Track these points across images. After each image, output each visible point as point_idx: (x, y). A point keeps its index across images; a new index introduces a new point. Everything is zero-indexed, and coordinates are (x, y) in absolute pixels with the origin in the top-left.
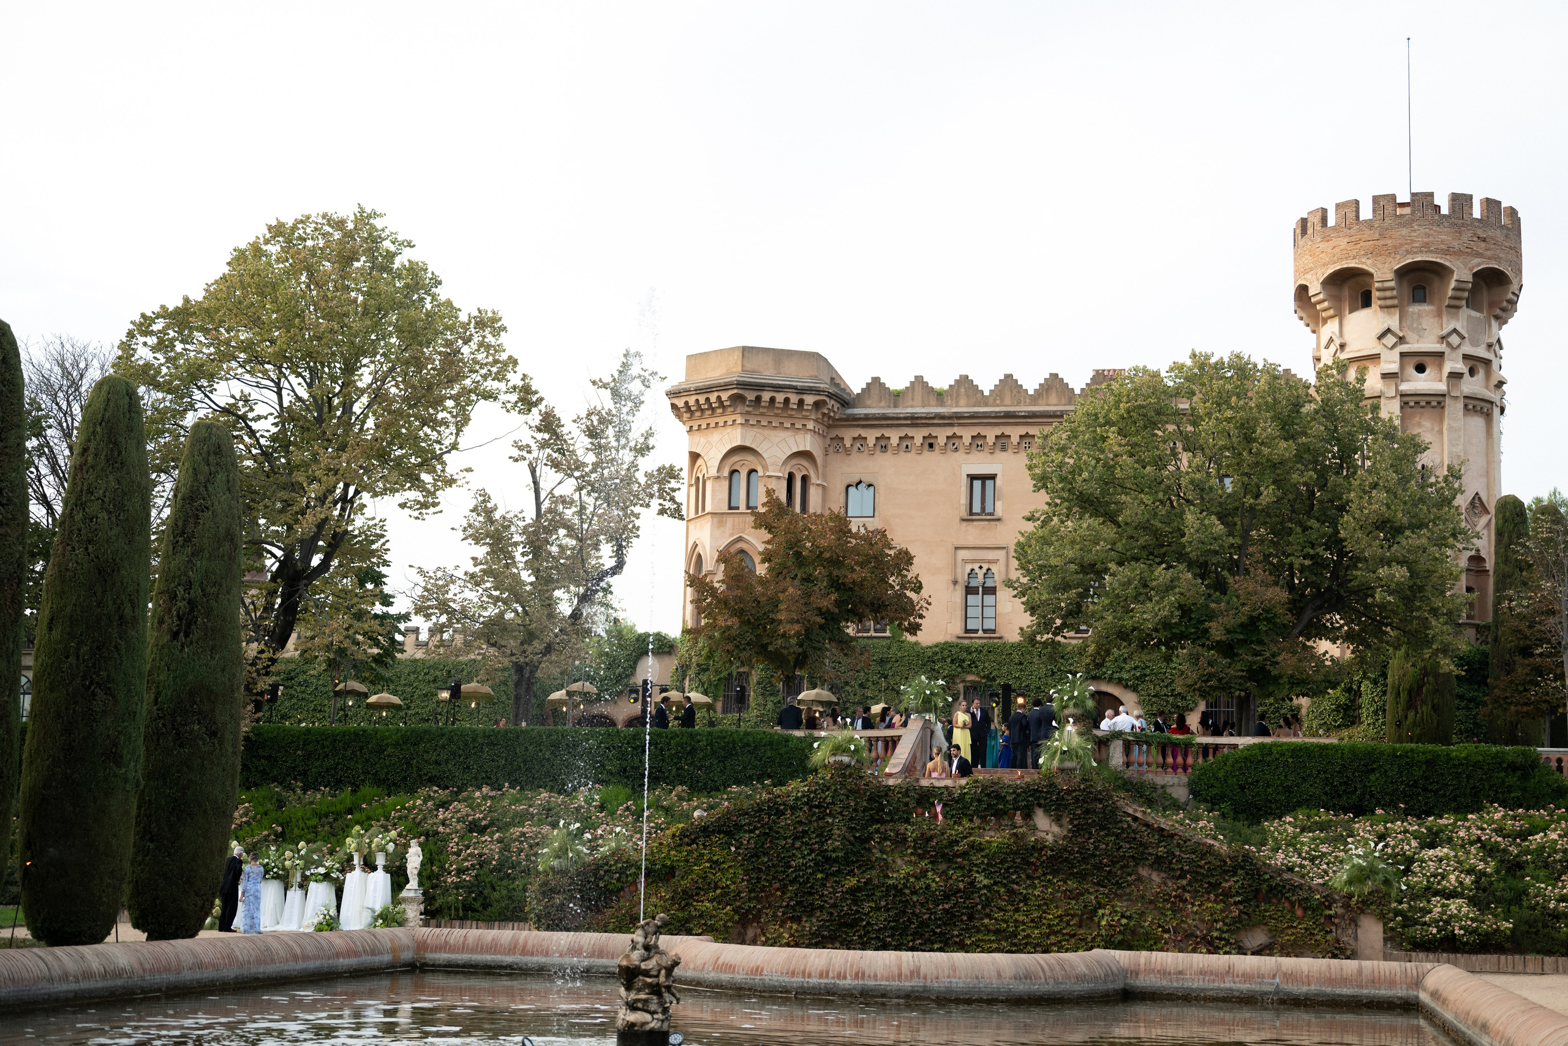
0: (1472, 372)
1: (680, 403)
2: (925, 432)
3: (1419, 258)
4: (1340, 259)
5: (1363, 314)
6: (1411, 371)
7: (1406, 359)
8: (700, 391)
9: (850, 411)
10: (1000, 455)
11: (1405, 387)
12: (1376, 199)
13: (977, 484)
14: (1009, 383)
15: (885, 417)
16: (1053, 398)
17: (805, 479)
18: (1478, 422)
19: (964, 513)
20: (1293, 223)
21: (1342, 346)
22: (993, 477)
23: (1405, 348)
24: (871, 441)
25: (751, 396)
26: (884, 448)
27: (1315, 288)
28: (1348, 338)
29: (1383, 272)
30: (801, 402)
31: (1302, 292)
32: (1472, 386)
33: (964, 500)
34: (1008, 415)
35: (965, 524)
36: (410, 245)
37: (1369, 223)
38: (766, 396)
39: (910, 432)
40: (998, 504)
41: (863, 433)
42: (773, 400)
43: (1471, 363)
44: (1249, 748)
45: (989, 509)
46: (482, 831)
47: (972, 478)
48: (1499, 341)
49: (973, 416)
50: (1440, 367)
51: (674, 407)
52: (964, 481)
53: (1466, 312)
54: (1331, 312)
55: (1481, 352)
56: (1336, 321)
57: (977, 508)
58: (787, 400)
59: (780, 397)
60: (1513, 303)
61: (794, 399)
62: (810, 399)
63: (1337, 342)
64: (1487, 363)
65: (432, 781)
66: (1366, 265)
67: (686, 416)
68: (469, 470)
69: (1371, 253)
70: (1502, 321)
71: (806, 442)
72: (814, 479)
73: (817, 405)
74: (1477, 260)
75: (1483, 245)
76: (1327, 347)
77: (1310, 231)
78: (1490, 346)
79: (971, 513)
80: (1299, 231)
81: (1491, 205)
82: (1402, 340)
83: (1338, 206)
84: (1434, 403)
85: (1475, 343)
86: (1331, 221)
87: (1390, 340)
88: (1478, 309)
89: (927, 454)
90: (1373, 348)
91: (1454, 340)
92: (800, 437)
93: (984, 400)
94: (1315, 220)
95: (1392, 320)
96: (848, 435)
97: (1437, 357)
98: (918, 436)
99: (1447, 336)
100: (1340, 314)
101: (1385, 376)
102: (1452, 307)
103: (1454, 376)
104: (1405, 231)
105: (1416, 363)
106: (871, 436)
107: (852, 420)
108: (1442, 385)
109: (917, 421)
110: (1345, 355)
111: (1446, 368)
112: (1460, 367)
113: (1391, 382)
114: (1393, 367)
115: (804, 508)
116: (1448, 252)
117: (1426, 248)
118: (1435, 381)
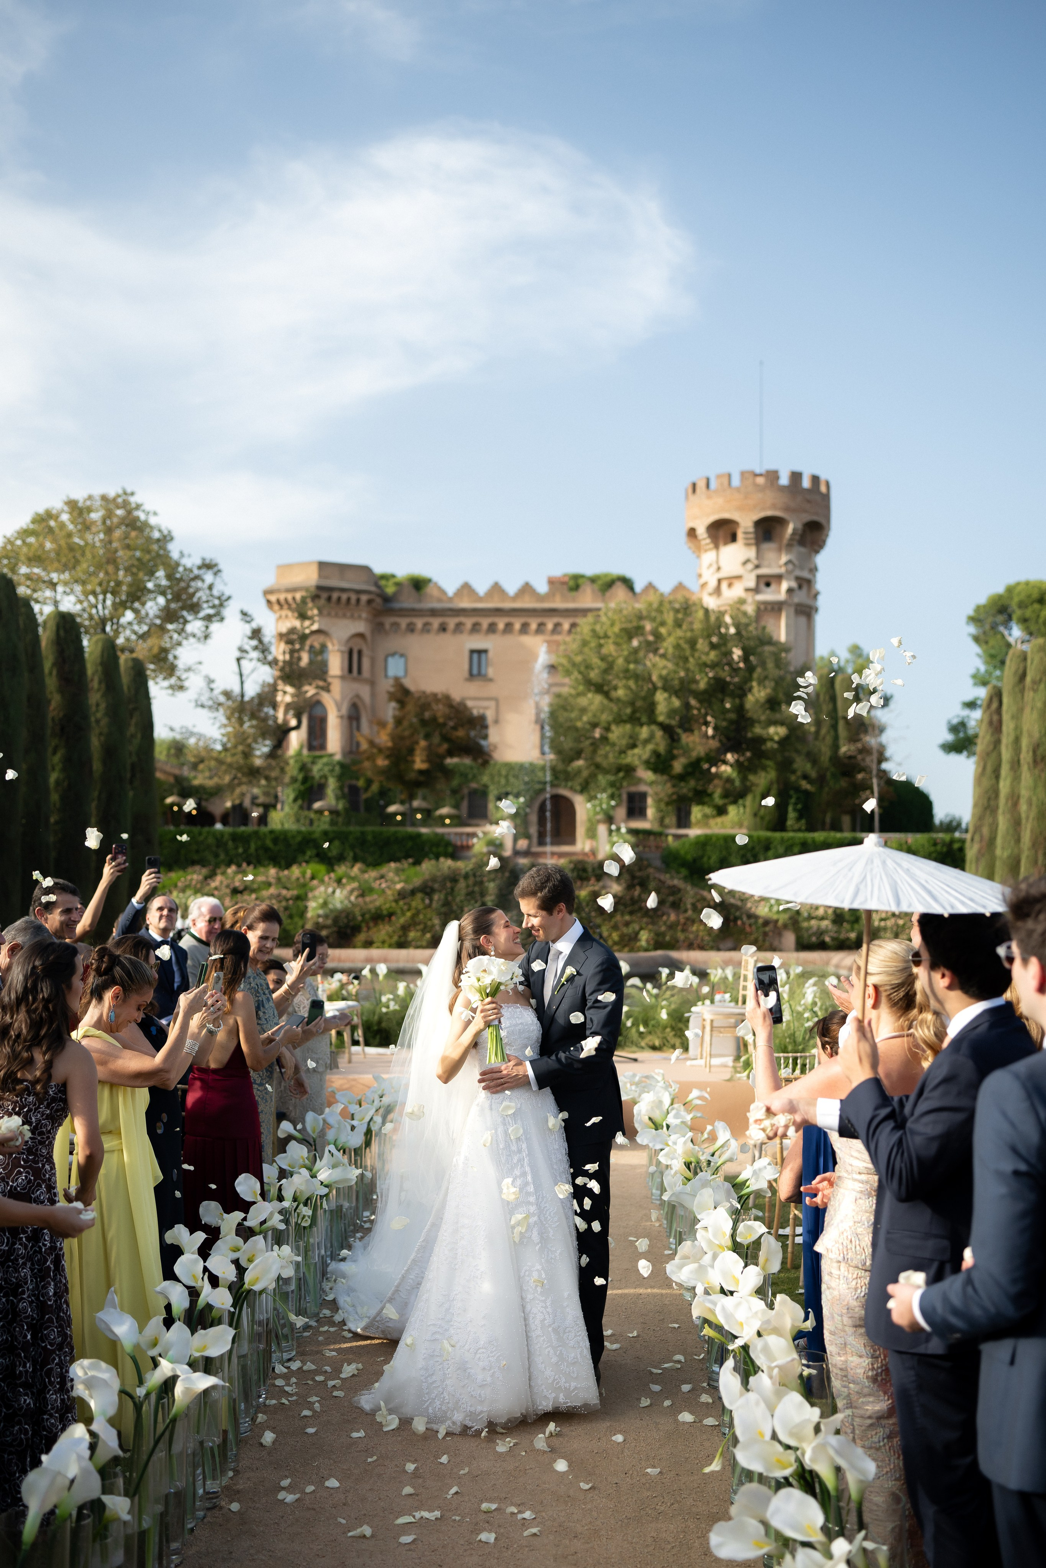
0: (800, 587)
1: (273, 598)
2: (441, 620)
3: (769, 514)
4: (719, 513)
5: (732, 547)
6: (762, 586)
7: (760, 579)
8: (288, 590)
9: (388, 605)
10: (492, 638)
11: (760, 597)
12: (743, 474)
13: (476, 656)
14: (496, 589)
15: (413, 610)
16: (527, 599)
17: (360, 653)
18: (803, 620)
19: (466, 674)
20: (687, 484)
21: (719, 569)
22: (486, 651)
23: (760, 572)
24: (404, 626)
25: (324, 595)
26: (412, 631)
28: (722, 564)
29: (746, 522)
30: (358, 601)
31: (692, 533)
32: (800, 597)
33: (466, 666)
34: (497, 610)
35: (467, 682)
36: (155, 514)
37: (738, 489)
38: (335, 595)
39: (430, 620)
40: (490, 670)
41: (398, 620)
42: (339, 598)
43: (800, 581)
44: (698, 836)
45: (483, 672)
47: (472, 652)
48: (816, 567)
49: (474, 610)
50: (780, 583)
51: (269, 602)
52: (467, 654)
53: (798, 549)
54: (711, 546)
55: (805, 574)
56: (715, 551)
57: (475, 671)
58: (349, 599)
59: (344, 596)
60: (824, 542)
61: (354, 597)
62: (364, 598)
63: (715, 567)
64: (810, 580)
66: (735, 517)
67: (276, 607)
68: (200, 663)
69: (740, 509)
70: (817, 552)
71: (360, 627)
72: (366, 652)
73: (369, 602)
74: (805, 515)
75: (809, 505)
76: (708, 569)
77: (698, 490)
78: (811, 570)
79: (471, 674)
80: (690, 490)
81: (815, 479)
82: (757, 567)
83: (717, 476)
84: (776, 608)
85: (802, 568)
86: (713, 485)
87: (750, 566)
88: (804, 546)
89: (441, 635)
90: (739, 571)
91: (790, 567)
92: (357, 624)
93: (480, 599)
94: (701, 485)
95: (751, 553)
96: (388, 621)
97: (779, 578)
98: (436, 622)
99: (786, 564)
100: (717, 547)
101: (747, 590)
102: (789, 546)
103: (790, 591)
104: (760, 495)
105: (766, 582)
106: (404, 622)
107: (391, 612)
108: (782, 596)
109: (434, 613)
110: (722, 575)
111: (785, 585)
112: (794, 584)
113: (750, 594)
114: (752, 584)
115: (360, 671)
116: (787, 509)
117: (774, 506)
118: (777, 594)
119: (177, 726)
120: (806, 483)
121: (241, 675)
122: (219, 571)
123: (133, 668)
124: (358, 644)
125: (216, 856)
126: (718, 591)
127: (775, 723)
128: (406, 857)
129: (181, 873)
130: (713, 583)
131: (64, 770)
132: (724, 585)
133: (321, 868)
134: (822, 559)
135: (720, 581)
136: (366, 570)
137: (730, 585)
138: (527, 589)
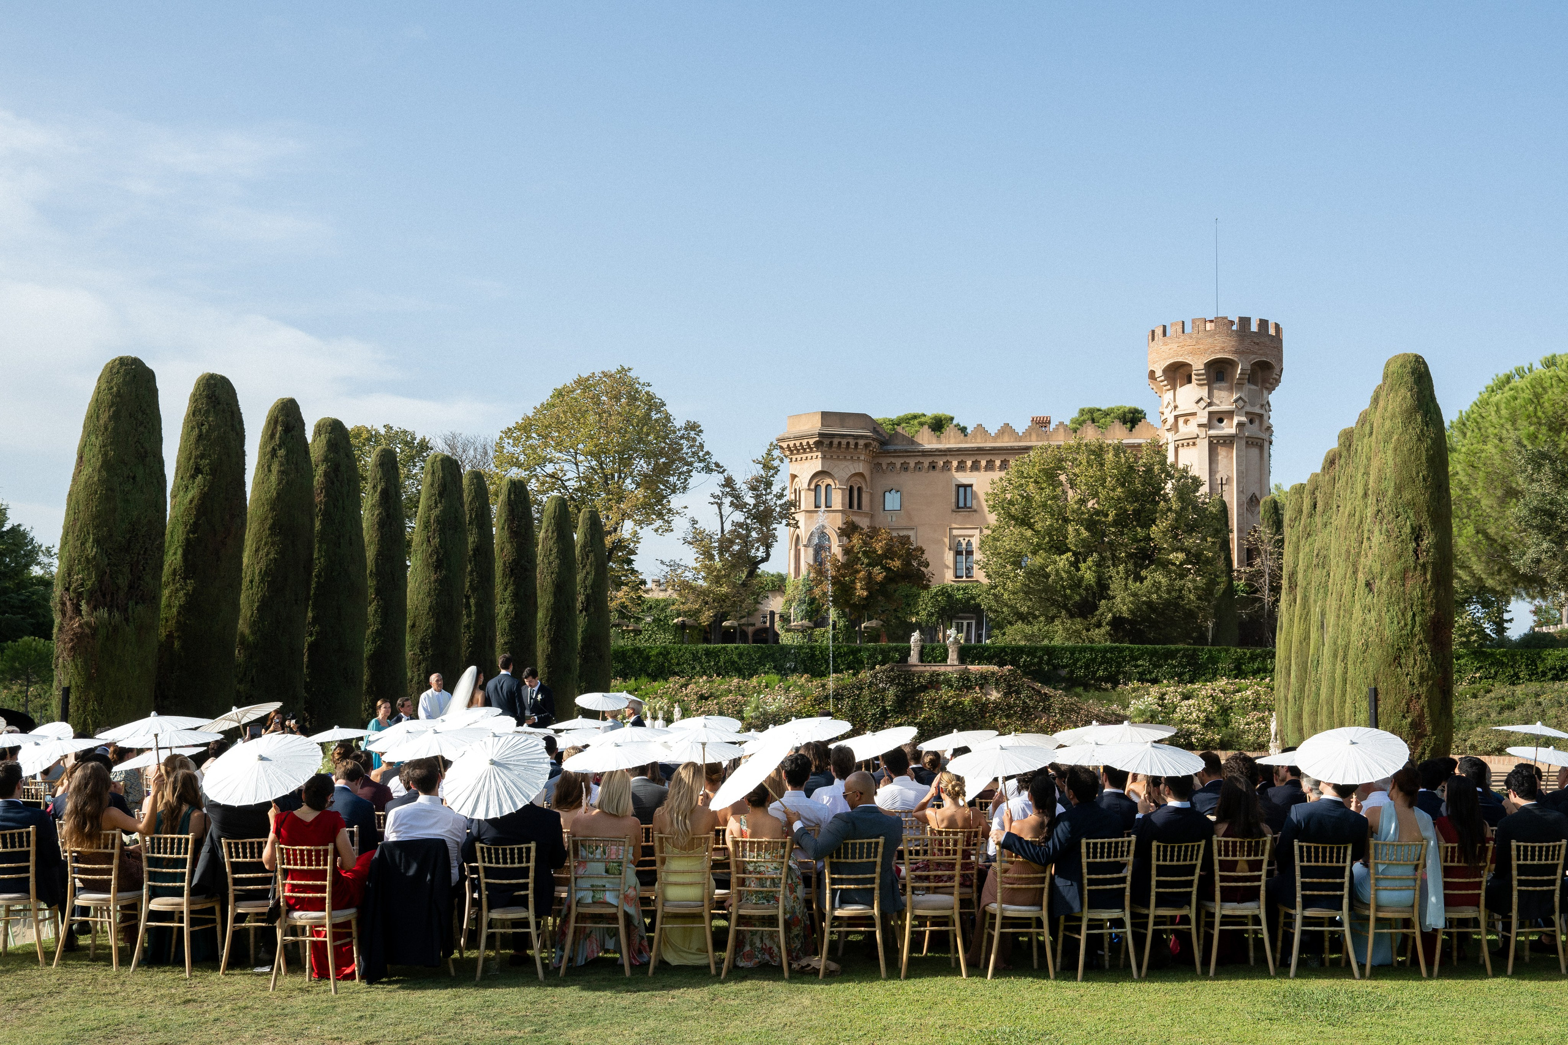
0: (1251, 422)
1: (784, 445)
2: (930, 459)
3: (1219, 356)
4: (1173, 357)
5: (1188, 387)
6: (1214, 422)
7: (1212, 415)
8: (796, 438)
9: (885, 447)
10: (976, 473)
11: (1212, 432)
13: (962, 490)
14: (982, 429)
15: (906, 451)
16: (1006, 438)
17: (860, 489)
18: (1255, 452)
19: (953, 506)
20: (1147, 332)
21: (1176, 407)
22: (971, 486)
23: (1211, 408)
24: (898, 466)
25: (826, 441)
26: (906, 469)
27: (1159, 373)
28: (1178, 403)
29: (1198, 364)
30: (856, 444)
31: (1152, 374)
32: (1252, 430)
33: (953, 500)
34: (980, 449)
35: (955, 513)
37: (1190, 335)
38: (836, 441)
39: (921, 459)
40: (974, 502)
41: (893, 460)
42: (840, 443)
43: (1250, 416)
45: (969, 504)
46: (706, 699)
47: (959, 486)
48: (1268, 402)
49: (959, 450)
50: (1232, 419)
52: (954, 488)
53: (1248, 387)
54: (1169, 387)
55: (1257, 410)
56: (1171, 391)
57: (961, 504)
58: (848, 443)
59: (844, 442)
60: (1277, 381)
61: (852, 442)
62: (861, 442)
63: (1172, 405)
64: (1261, 416)
65: (675, 674)
66: (1188, 360)
67: (787, 452)
69: (1192, 352)
70: (1270, 390)
71: (861, 467)
72: (865, 489)
73: (866, 446)
74: (1253, 356)
75: (1258, 347)
76: (1167, 407)
77: (1156, 337)
78: (1262, 406)
79: (958, 507)
80: (1150, 337)
81: (1263, 323)
82: (1210, 404)
83: (1172, 324)
84: (1227, 441)
85: (1253, 405)
86: (1169, 331)
87: (1203, 404)
88: (1255, 383)
89: (932, 473)
90: (1193, 408)
91: (1241, 403)
92: (856, 465)
93: (965, 440)
94: (1159, 332)
95: (1204, 392)
96: (884, 461)
97: (1230, 414)
98: (926, 462)
99: (1236, 401)
100: (1174, 388)
101: (1200, 426)
102: (1240, 385)
103: (1240, 425)
104: (1210, 340)
105: (1218, 418)
106: (898, 462)
107: (887, 453)
108: (1233, 431)
109: (926, 453)
110: (1176, 413)
111: (1236, 420)
112: (1244, 419)
113: (1203, 429)
114: (1205, 421)
115: (859, 506)
116: (1235, 352)
117: (1223, 349)
118: (1229, 428)
120: (1254, 328)
121: (721, 517)
124: (857, 483)
126: (1175, 428)
130: (1171, 420)
132: (1181, 421)
134: (1274, 398)
135: (1176, 418)
136: (864, 417)
137: (1186, 422)
138: (1007, 429)
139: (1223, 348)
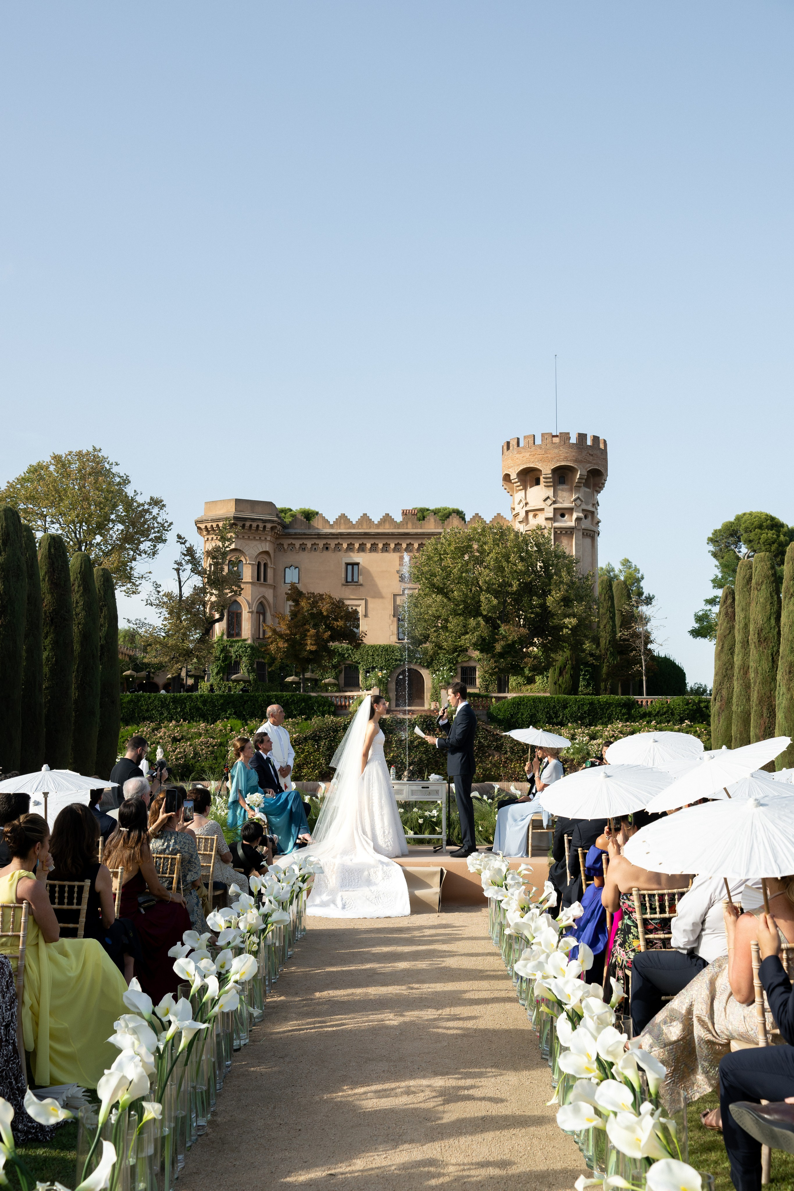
0: (586, 517)
1: (202, 526)
2: (324, 541)
3: (563, 464)
4: (526, 463)
5: (536, 488)
6: (559, 517)
7: (557, 511)
8: (213, 521)
9: (287, 531)
10: (362, 554)
11: (556, 525)
12: (543, 435)
13: (350, 567)
14: (365, 518)
15: (305, 534)
16: (387, 526)
17: (266, 565)
18: (588, 541)
19: (344, 582)
20: (503, 442)
21: (526, 504)
22: (358, 564)
23: (556, 506)
24: (297, 546)
25: (240, 524)
26: (304, 549)
27: (513, 476)
28: (528, 500)
29: (546, 470)
30: (265, 527)
31: (507, 478)
32: (586, 524)
33: (343, 576)
34: (366, 534)
35: (344, 587)
36: (116, 464)
37: (540, 447)
38: (248, 524)
39: (317, 541)
40: (361, 578)
41: (294, 542)
42: (251, 526)
43: (586, 513)
44: (514, 698)
45: (355, 580)
46: (179, 740)
47: (347, 564)
48: (598, 502)
49: (349, 534)
50: (572, 515)
51: (199, 528)
52: (344, 566)
53: (584, 489)
54: (521, 487)
55: (590, 508)
56: (524, 491)
57: (349, 579)
58: (258, 526)
59: (254, 525)
60: (604, 484)
61: (261, 525)
62: (269, 526)
63: (524, 502)
64: (593, 512)
66: (538, 466)
67: (205, 533)
68: (150, 573)
69: (541, 460)
70: (599, 491)
71: (267, 546)
72: (269, 565)
73: (272, 528)
74: (589, 465)
75: (591, 458)
76: (519, 504)
77: (511, 448)
78: (594, 505)
79: (347, 582)
80: (505, 448)
81: (596, 439)
82: (554, 502)
83: (525, 437)
84: (569, 532)
85: (587, 504)
86: (522, 443)
87: (549, 502)
88: (589, 487)
89: (325, 552)
90: (541, 505)
91: (578, 502)
92: (263, 544)
93: (353, 526)
94: (513, 443)
95: (550, 492)
96: (286, 542)
97: (571, 510)
98: (321, 543)
99: (575, 500)
100: (525, 489)
101: (547, 519)
102: (578, 487)
103: (578, 519)
104: (556, 451)
105: (561, 513)
106: (297, 543)
107: (289, 536)
108: (572, 524)
109: (320, 536)
110: (528, 508)
111: (575, 516)
112: (581, 515)
113: (550, 522)
114: (551, 515)
115: (265, 579)
116: (576, 461)
117: (566, 459)
118: (569, 522)
119: (133, 619)
120: (589, 442)
121: (180, 582)
122: (164, 506)
123: (103, 576)
124: (264, 559)
125: (162, 714)
126: (526, 520)
127: (569, 616)
128: (301, 714)
129: (135, 726)
130: (522, 514)
131: (52, 649)
132: (531, 515)
133: (238, 722)
134: (601, 497)
135: (527, 512)
136: (271, 505)
137: (535, 516)
138: (387, 518)
139: (566, 457)
